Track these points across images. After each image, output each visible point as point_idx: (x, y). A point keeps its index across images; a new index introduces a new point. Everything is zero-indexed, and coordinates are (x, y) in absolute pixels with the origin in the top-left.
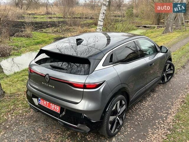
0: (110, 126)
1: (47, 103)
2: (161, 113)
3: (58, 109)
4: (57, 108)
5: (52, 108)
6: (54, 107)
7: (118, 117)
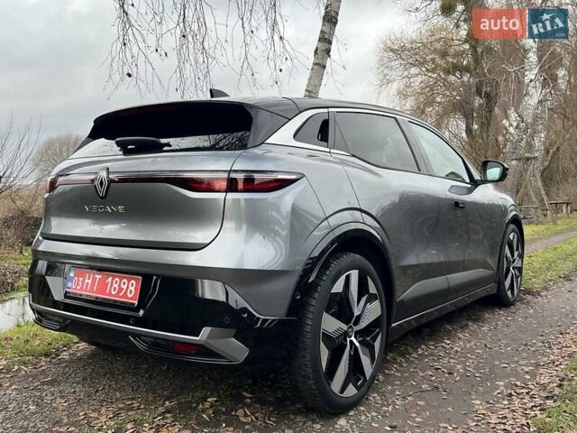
0: (325, 354)
1: (94, 279)
2: (513, 366)
3: (133, 289)
4: (127, 288)
5: (110, 294)
6: (119, 286)
7: (355, 337)
